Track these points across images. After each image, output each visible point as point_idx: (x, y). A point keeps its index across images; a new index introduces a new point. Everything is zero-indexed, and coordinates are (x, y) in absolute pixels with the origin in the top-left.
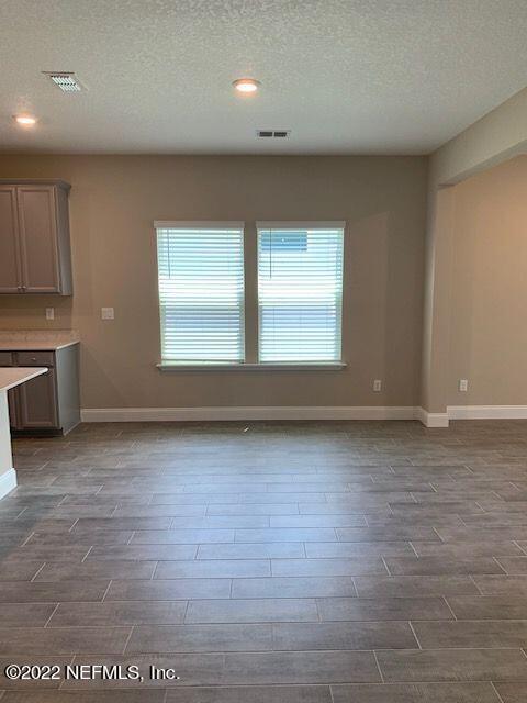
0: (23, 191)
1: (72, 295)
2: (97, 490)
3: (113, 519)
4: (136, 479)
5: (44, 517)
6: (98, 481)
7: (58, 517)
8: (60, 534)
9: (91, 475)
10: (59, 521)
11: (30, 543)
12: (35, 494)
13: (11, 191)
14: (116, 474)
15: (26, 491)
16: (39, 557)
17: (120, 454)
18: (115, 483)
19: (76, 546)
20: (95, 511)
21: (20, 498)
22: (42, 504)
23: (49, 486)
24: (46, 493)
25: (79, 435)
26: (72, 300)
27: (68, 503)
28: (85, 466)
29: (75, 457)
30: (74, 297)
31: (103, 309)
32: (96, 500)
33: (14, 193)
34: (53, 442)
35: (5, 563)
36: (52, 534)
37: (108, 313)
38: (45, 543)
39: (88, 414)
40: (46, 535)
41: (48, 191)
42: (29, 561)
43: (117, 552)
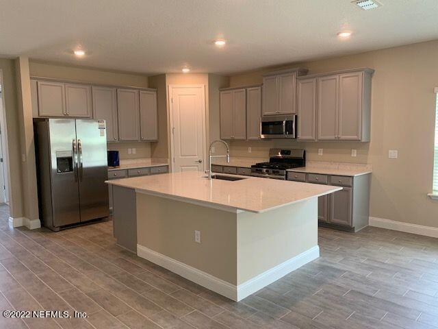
0: (343, 77)
1: (369, 142)
2: (368, 274)
3: (374, 297)
4: (398, 274)
5: (329, 281)
6: (370, 268)
7: (338, 284)
8: (337, 296)
9: (366, 263)
10: (338, 287)
11: (317, 295)
12: (329, 265)
13: (335, 79)
14: (385, 267)
15: (323, 261)
16: (320, 306)
17: (390, 253)
18: (382, 273)
19: (345, 308)
20: (363, 288)
21: (319, 265)
22: (332, 272)
23: (337, 262)
24: (334, 266)
25: (365, 234)
26: (369, 145)
27: (347, 278)
28: (364, 255)
29: (359, 248)
30: (371, 142)
31: (390, 151)
32: (366, 281)
33: (338, 80)
34: (348, 235)
35: (301, 301)
36: (332, 294)
37: (393, 154)
38: (326, 298)
39: (374, 221)
40: (328, 293)
41: (358, 76)
42: (314, 306)
43: (371, 322)
